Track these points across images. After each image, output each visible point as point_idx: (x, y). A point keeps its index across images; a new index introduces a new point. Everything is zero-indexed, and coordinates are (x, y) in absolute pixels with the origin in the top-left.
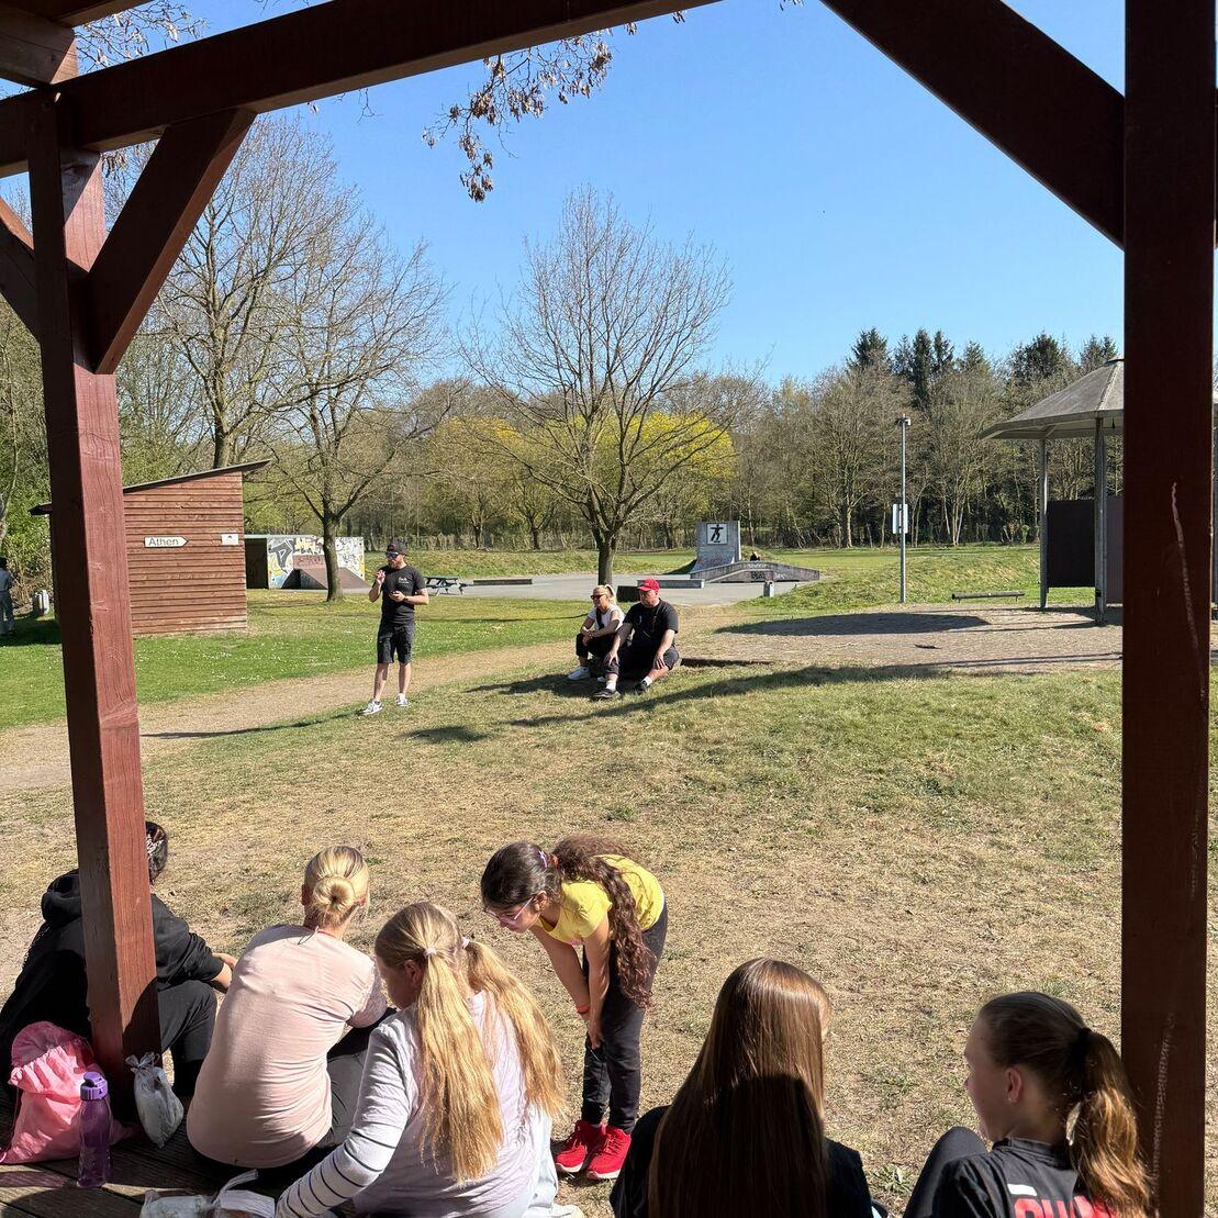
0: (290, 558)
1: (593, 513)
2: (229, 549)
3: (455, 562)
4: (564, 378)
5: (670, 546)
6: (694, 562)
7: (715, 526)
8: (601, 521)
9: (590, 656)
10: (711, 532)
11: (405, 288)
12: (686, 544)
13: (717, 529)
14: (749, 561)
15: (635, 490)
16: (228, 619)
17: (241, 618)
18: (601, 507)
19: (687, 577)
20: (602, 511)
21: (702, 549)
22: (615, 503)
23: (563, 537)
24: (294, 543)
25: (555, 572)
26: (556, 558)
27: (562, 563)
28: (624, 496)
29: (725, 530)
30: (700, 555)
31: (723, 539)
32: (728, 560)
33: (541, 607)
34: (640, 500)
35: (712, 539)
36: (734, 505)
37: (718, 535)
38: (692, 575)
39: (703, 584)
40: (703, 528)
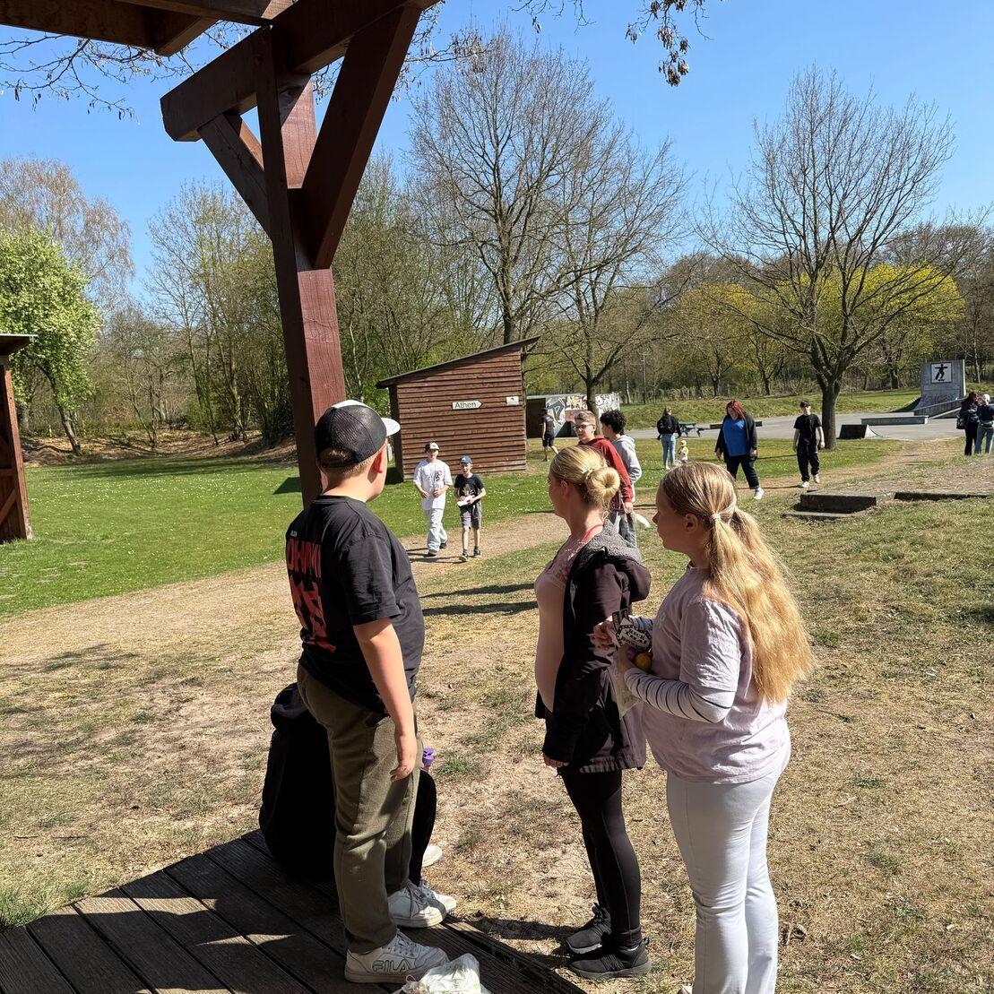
0: (563, 413)
2: (512, 409)
3: (695, 409)
4: (790, 241)
5: (895, 386)
6: (919, 400)
7: (939, 366)
10: (935, 372)
11: (651, 182)
12: (910, 384)
13: (941, 369)
15: (858, 337)
16: (513, 463)
17: (522, 462)
18: (824, 354)
19: (911, 414)
20: (825, 358)
21: (927, 388)
22: (838, 350)
23: (793, 383)
24: (565, 401)
25: (784, 414)
26: (784, 402)
27: (791, 407)
28: (848, 343)
29: (949, 369)
30: (924, 393)
31: (947, 376)
32: (953, 398)
33: (769, 445)
34: (862, 347)
35: (936, 378)
36: (960, 343)
37: (943, 374)
38: (915, 412)
39: (926, 419)
40: (927, 368)
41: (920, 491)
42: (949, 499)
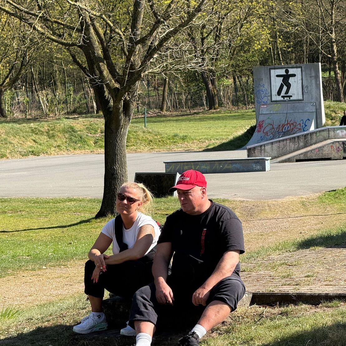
1: (93, 61)
5: (211, 105)
6: (252, 130)
7: (283, 72)
8: (106, 72)
9: (107, 294)
10: (277, 82)
12: (236, 102)
13: (286, 78)
14: (338, 124)
15: (158, 22)
18: (105, 50)
19: (241, 154)
20: (107, 56)
21: (264, 109)
22: (127, 43)
23: (43, 96)
25: (33, 153)
26: (33, 131)
27: (44, 139)
28: (140, 32)
29: (299, 76)
30: (261, 118)
31: (296, 91)
32: (306, 126)
33: (14, 211)
34: (166, 39)
35: (279, 93)
36: (311, 36)
37: (289, 86)
38: (249, 150)
39: (268, 164)
40: (263, 76)
41: (290, 290)
42: (336, 302)
